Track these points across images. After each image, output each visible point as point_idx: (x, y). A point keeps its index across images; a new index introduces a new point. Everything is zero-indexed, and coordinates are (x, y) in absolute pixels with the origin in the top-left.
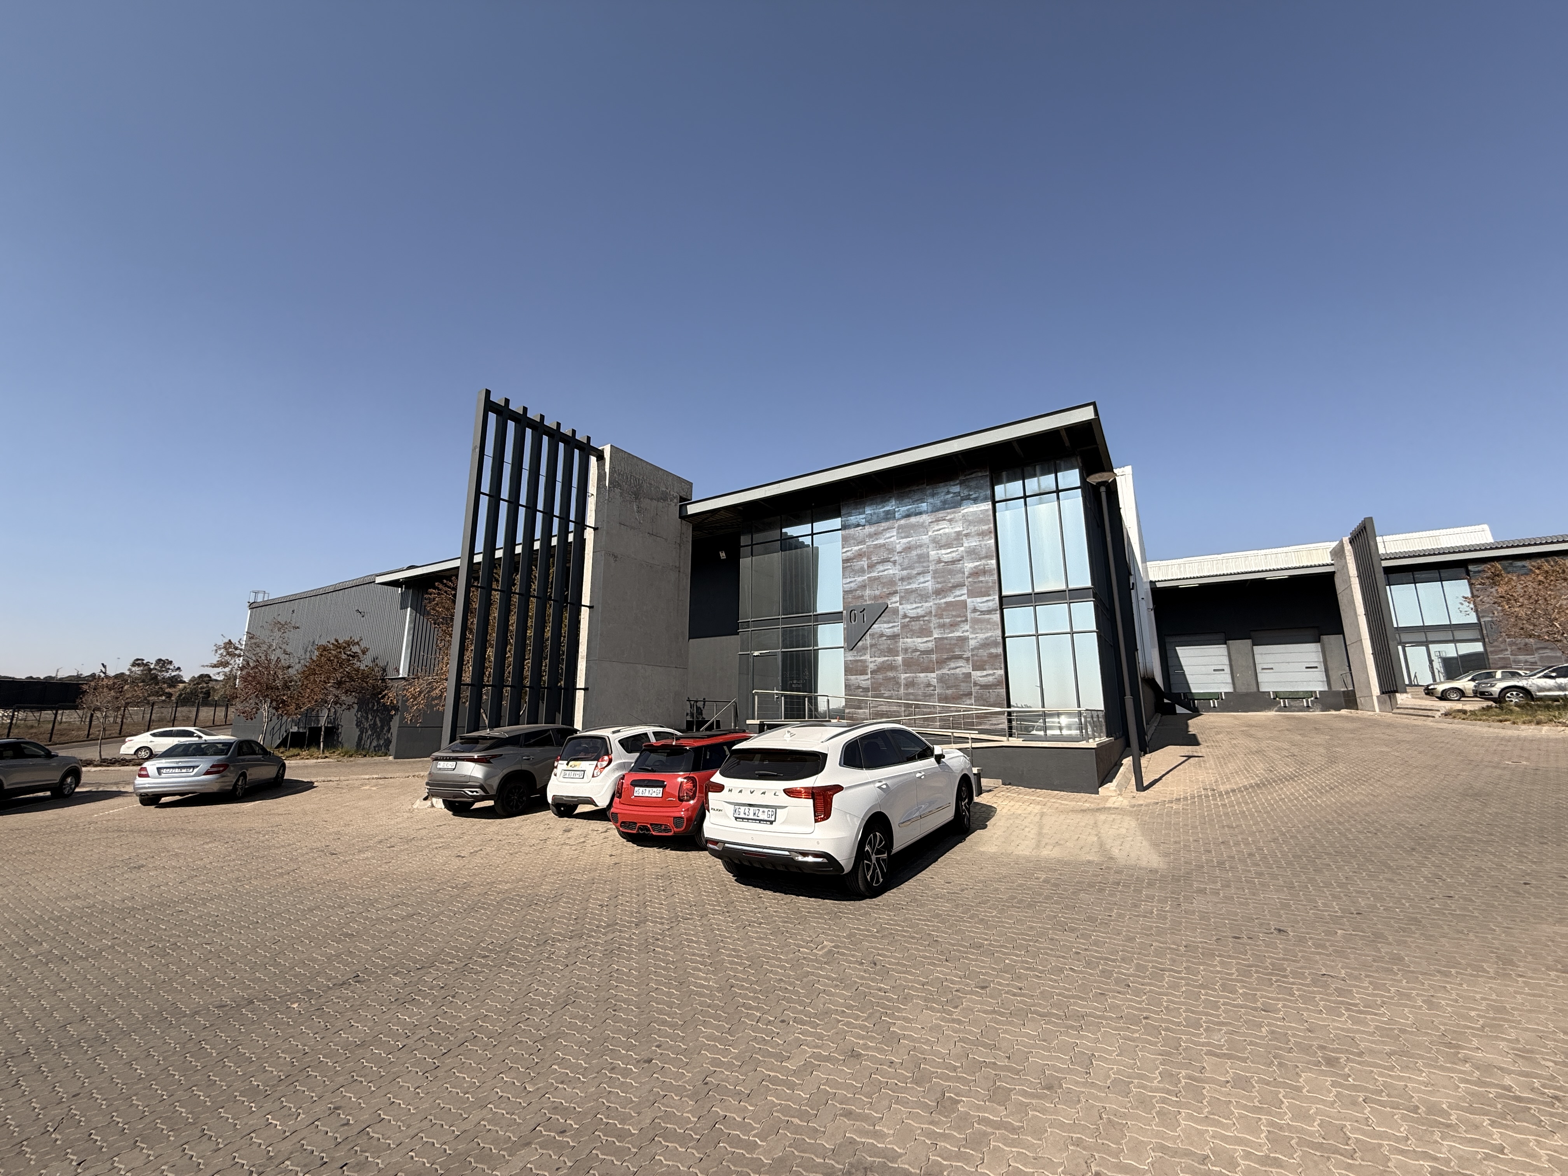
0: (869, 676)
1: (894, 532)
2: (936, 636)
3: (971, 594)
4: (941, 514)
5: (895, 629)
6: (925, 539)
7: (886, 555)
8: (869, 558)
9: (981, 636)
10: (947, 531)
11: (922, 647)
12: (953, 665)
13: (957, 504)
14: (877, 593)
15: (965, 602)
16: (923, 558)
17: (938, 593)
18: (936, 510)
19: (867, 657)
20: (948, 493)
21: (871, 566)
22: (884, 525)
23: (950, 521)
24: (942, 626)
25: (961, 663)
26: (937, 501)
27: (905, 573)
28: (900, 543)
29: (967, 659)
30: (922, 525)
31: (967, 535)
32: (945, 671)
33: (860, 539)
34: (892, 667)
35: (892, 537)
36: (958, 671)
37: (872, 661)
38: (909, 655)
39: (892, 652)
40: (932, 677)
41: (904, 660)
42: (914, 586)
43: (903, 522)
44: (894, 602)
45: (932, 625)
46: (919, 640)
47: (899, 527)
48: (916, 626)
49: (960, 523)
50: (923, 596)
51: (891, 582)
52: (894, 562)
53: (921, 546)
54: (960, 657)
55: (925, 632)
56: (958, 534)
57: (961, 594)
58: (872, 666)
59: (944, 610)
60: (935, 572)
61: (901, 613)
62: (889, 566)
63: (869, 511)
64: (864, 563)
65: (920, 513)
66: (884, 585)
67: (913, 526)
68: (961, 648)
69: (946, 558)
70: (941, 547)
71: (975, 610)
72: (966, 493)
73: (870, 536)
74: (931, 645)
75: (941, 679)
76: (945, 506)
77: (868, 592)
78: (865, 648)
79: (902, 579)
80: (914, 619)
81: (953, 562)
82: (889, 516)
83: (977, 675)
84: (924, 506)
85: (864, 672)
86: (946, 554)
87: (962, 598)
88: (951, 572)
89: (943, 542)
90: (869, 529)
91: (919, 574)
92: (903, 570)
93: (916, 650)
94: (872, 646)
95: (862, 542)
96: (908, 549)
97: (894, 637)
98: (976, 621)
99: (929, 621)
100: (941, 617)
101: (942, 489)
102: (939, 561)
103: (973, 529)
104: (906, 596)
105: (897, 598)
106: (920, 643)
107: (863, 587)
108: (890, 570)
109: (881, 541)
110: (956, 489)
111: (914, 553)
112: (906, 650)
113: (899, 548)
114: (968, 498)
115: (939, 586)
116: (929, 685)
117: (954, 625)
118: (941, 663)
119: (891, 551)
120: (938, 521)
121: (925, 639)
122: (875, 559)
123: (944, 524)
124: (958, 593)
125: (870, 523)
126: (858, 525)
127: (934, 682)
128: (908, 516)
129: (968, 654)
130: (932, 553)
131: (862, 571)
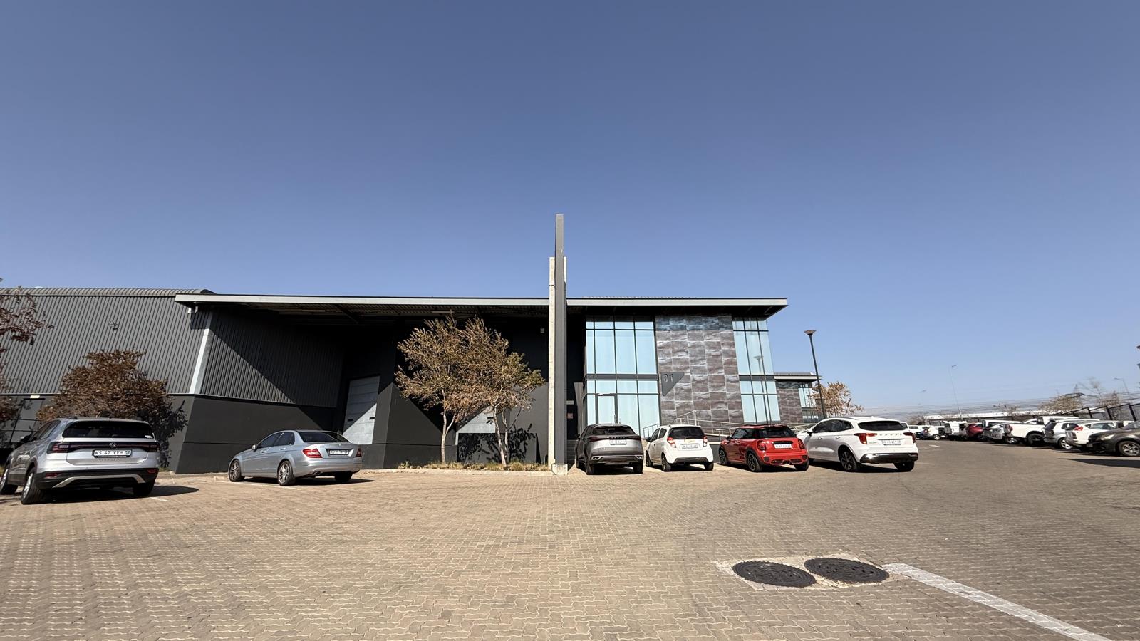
0: (675, 410)
1: (686, 337)
2: (710, 391)
3: (726, 373)
4: (710, 332)
5: (690, 387)
6: (702, 342)
7: (682, 348)
8: (673, 348)
9: (732, 393)
10: (713, 340)
11: (703, 396)
12: (719, 406)
13: (717, 328)
14: (678, 366)
15: (723, 376)
16: (702, 352)
17: (710, 370)
18: (706, 330)
19: (674, 400)
20: (713, 322)
21: (674, 353)
22: (681, 332)
23: (715, 336)
24: (713, 387)
25: (723, 405)
26: (708, 325)
27: (693, 358)
28: (689, 343)
29: (726, 404)
30: (700, 336)
31: (723, 344)
32: (715, 409)
33: (667, 337)
34: (688, 406)
35: (685, 339)
36: (722, 409)
37: (677, 402)
38: (696, 400)
39: (688, 398)
40: (709, 412)
41: (695, 403)
42: (698, 365)
43: (690, 332)
44: (687, 373)
45: (708, 386)
46: (701, 393)
47: (689, 335)
48: (699, 385)
49: (720, 338)
50: (703, 371)
51: (686, 362)
52: (687, 352)
53: (701, 346)
54: (722, 402)
55: (705, 389)
56: (719, 343)
57: (722, 372)
58: (677, 405)
59: (714, 379)
60: (708, 360)
61: (692, 378)
62: (684, 353)
63: (671, 323)
64: (670, 350)
65: (700, 330)
66: (682, 363)
67: (695, 335)
68: (723, 398)
69: (714, 354)
70: (710, 348)
71: (728, 380)
72: (721, 324)
73: (673, 336)
74: (708, 396)
75: (714, 413)
76: (711, 328)
77: (673, 366)
78: (672, 396)
79: (691, 361)
80: (699, 382)
81: (717, 356)
82: (683, 328)
83: (730, 411)
84: (701, 326)
85: (673, 408)
86: (713, 352)
87: (723, 374)
88: (716, 361)
89: (711, 346)
90: (671, 333)
91: (700, 360)
92: (692, 356)
93: (700, 398)
94: (676, 394)
95: (669, 339)
96: (694, 346)
97: (689, 390)
98: (728, 386)
99: (706, 384)
100: (712, 382)
101: (710, 319)
102: (710, 355)
103: (725, 341)
104: (694, 370)
105: (689, 371)
106: (702, 394)
107: (670, 363)
108: (686, 356)
109: (679, 340)
110: (717, 321)
111: (697, 349)
112: (695, 398)
113: (689, 345)
114: (722, 326)
115: (710, 367)
116: (708, 415)
117: (719, 387)
118: (714, 405)
119: (685, 346)
120: (708, 335)
121: (705, 393)
122: (676, 349)
123: (712, 337)
124: (720, 371)
125: (673, 330)
126: (666, 330)
127: (710, 414)
128: (693, 330)
129: (726, 401)
130: (706, 350)
131: (669, 354)
